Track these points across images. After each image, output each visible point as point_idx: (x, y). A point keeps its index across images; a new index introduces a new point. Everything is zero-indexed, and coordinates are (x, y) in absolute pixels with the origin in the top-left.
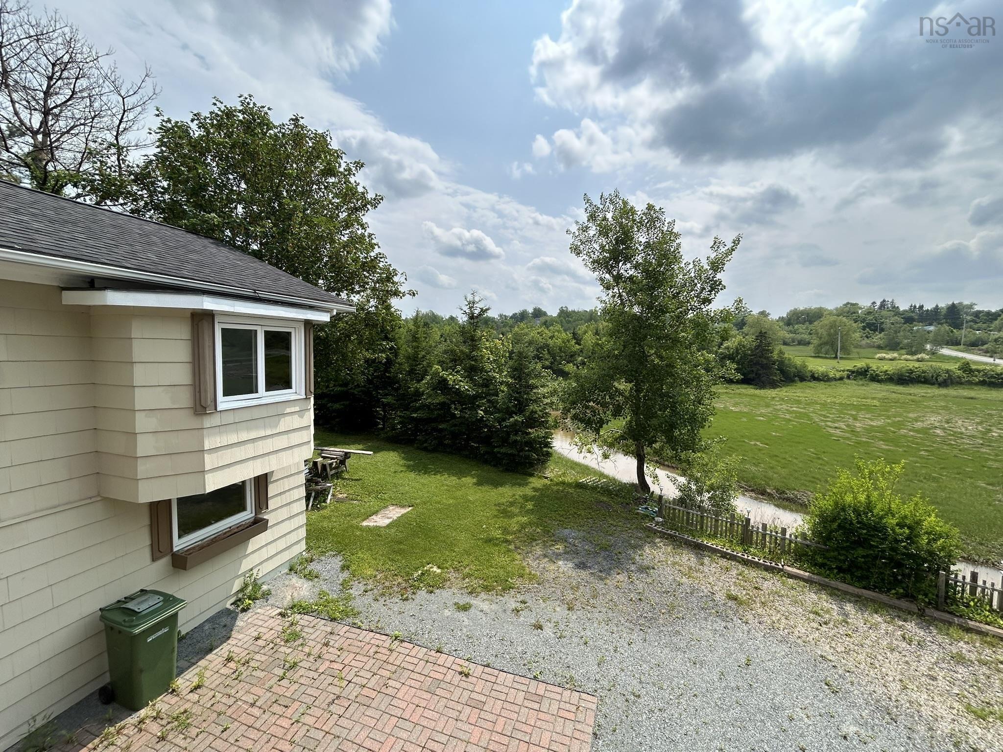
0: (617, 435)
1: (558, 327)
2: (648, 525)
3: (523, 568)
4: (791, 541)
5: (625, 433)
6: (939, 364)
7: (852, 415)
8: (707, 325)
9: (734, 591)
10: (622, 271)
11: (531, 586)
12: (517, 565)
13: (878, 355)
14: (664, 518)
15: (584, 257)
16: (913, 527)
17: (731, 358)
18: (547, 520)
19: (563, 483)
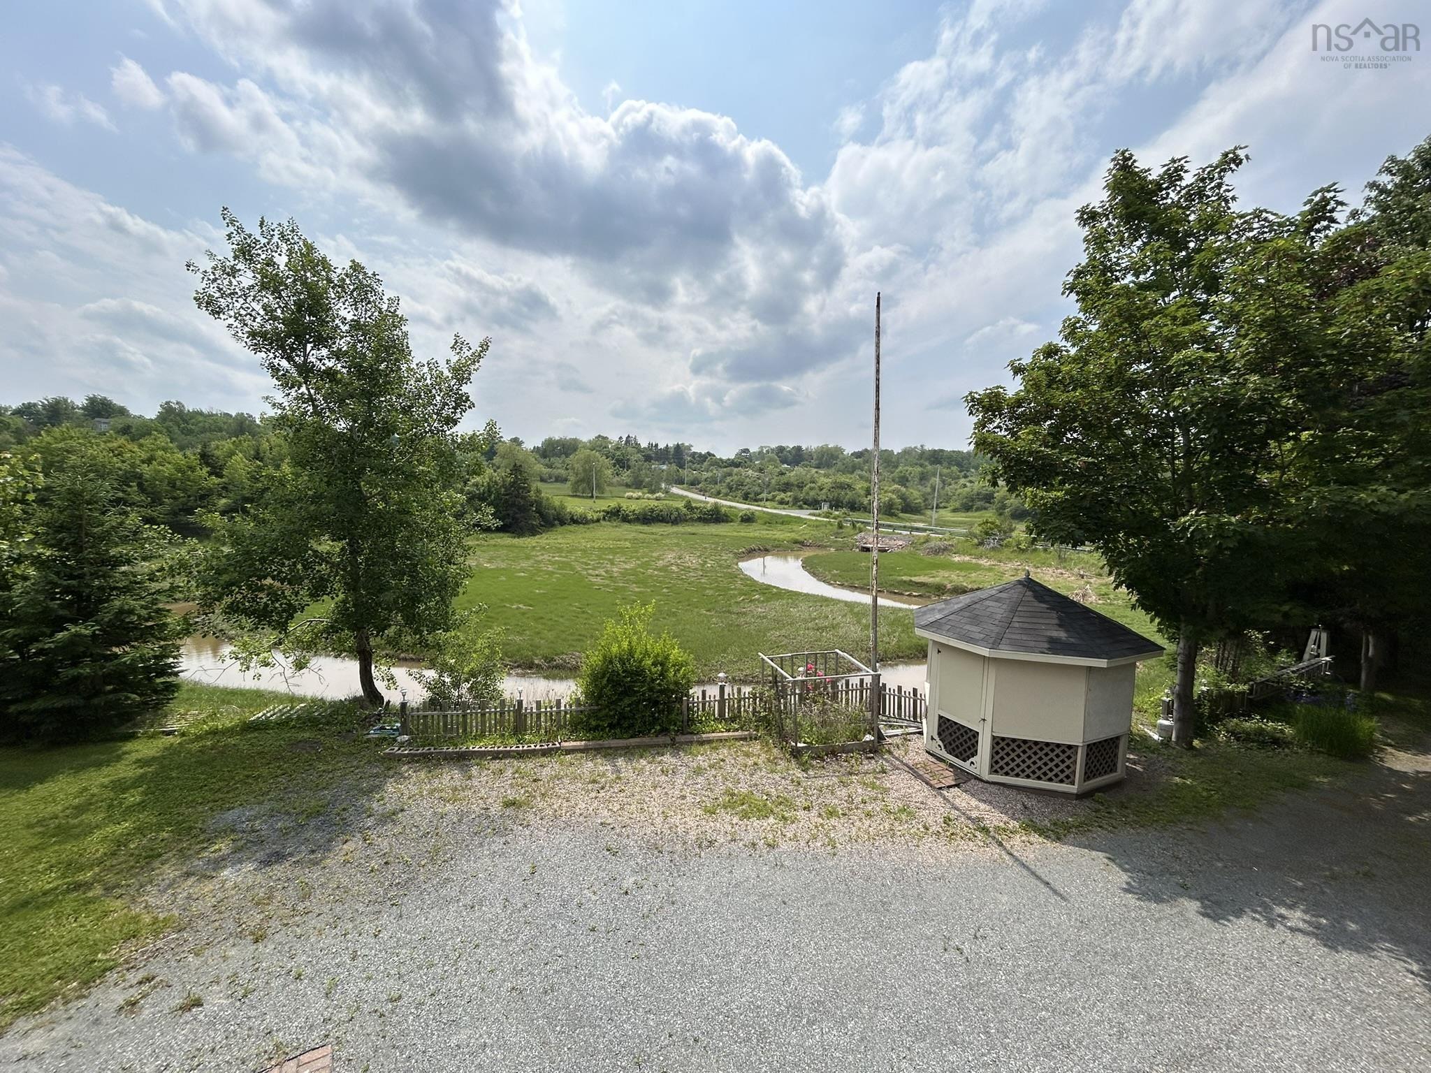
0: (320, 627)
1: (163, 440)
2: (387, 751)
3: (136, 919)
4: (566, 713)
5: (336, 621)
6: (671, 503)
7: (610, 560)
8: (453, 454)
9: (511, 795)
10: (312, 359)
11: (159, 944)
12: (115, 920)
13: (627, 494)
14: (411, 733)
15: (231, 321)
16: (662, 662)
17: (482, 498)
18: (183, 809)
19: (214, 732)
